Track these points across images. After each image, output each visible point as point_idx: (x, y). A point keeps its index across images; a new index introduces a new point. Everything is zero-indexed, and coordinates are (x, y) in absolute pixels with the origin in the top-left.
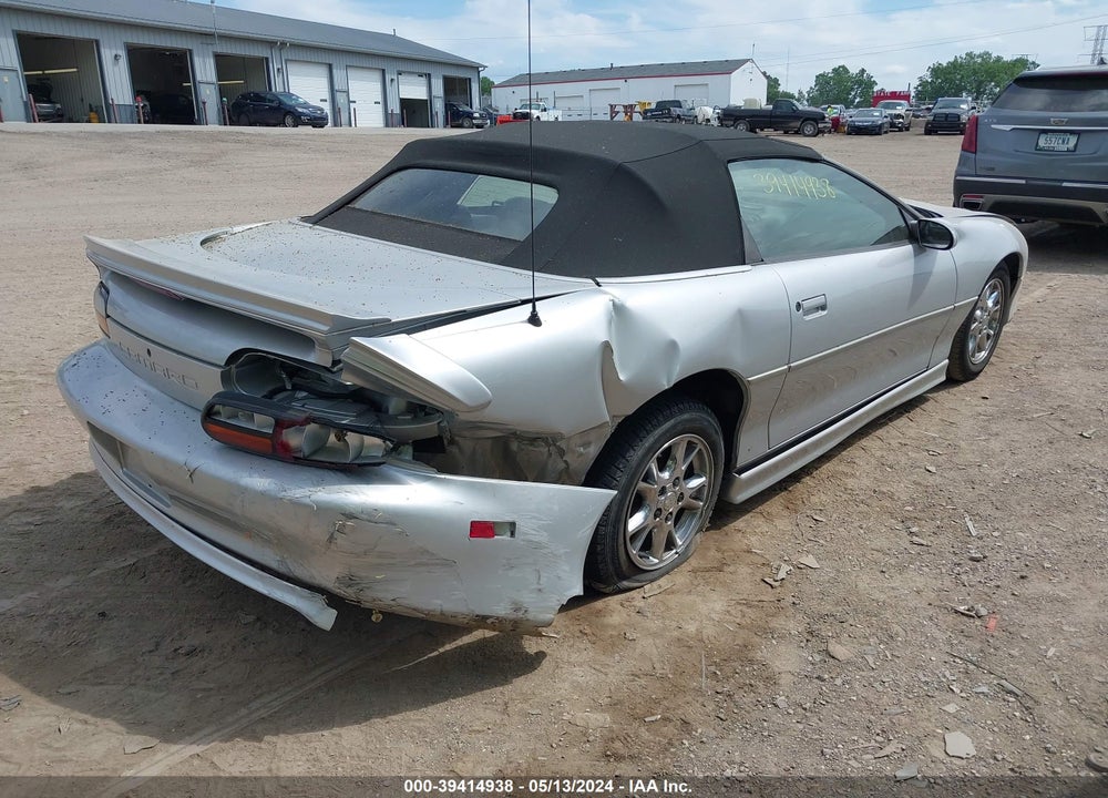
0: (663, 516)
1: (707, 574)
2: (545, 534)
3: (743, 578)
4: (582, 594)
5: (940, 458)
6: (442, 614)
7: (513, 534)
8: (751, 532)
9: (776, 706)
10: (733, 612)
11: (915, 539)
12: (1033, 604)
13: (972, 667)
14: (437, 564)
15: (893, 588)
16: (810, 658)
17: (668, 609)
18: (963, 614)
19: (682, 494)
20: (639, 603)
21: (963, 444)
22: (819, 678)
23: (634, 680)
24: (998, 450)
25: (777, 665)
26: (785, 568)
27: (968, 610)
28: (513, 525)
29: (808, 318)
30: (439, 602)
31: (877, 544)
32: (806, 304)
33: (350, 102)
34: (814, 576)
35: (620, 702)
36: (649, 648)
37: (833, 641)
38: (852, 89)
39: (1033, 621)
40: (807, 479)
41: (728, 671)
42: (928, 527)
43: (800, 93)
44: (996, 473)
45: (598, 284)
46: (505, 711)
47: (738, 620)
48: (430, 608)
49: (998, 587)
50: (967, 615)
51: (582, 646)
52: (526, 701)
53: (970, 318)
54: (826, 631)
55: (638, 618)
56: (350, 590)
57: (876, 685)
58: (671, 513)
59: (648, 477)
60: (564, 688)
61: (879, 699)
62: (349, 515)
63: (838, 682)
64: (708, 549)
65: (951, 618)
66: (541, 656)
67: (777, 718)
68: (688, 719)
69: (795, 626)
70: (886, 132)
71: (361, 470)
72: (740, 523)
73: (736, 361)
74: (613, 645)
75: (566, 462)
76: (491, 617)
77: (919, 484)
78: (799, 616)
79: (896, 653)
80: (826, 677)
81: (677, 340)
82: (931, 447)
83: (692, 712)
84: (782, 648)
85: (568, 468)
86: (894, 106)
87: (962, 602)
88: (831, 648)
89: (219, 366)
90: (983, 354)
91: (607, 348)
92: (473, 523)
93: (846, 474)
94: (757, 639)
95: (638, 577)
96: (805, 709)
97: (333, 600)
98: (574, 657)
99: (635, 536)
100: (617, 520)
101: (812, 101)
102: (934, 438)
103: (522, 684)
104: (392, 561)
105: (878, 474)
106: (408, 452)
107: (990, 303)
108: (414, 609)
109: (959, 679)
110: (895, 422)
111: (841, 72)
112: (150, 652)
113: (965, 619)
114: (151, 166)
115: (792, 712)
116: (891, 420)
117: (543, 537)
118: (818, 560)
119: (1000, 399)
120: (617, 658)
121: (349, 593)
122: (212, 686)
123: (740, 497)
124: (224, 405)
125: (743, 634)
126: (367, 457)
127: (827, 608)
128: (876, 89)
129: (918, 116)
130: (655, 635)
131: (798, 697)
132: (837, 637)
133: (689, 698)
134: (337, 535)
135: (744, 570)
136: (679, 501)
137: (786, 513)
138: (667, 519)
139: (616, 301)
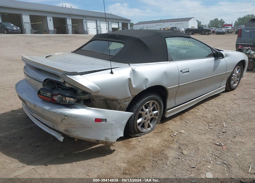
0: (147, 120)
1: (157, 134)
2: (114, 122)
3: (166, 135)
4: (123, 136)
5: (220, 109)
6: (88, 139)
7: (106, 122)
8: (170, 125)
9: (167, 164)
10: (161, 142)
11: (210, 127)
12: (236, 143)
13: (217, 157)
14: (87, 128)
15: (201, 138)
16: (178, 154)
17: (146, 141)
18: (218, 145)
19: (152, 114)
20: (140, 140)
21: (227, 105)
22: (178, 158)
23: (134, 157)
24: (235, 107)
25: (169, 155)
26: (176, 133)
27: (219, 144)
28: (106, 119)
29: (184, 74)
30: (88, 136)
31: (200, 128)
32: (183, 71)
33: (101, 29)
34: (183, 135)
35: (130, 162)
36: (140, 150)
37: (184, 150)
38: (219, 24)
39: (235, 147)
40: (187, 113)
41: (157, 156)
42: (214, 124)
43: (206, 25)
44: (234, 112)
45: (130, 65)
46: (103, 162)
47: (162, 144)
48: (86, 138)
49: (228, 139)
50: (219, 145)
51: (124, 149)
52: (108, 160)
53: (231, 76)
54: (183, 148)
55: (139, 143)
56: (66, 133)
57: (192, 160)
58: (149, 119)
59: (142, 110)
60: (118, 158)
61: (192, 164)
62: (66, 116)
63: (183, 159)
64: (159, 128)
65: (215, 146)
66: (114, 150)
67: (166, 167)
68: (145, 166)
69: (175, 146)
70: (226, 34)
71: (70, 106)
72: (168, 122)
73: (164, 84)
74: (132, 149)
75: (121, 106)
76: (100, 140)
77: (214, 114)
78: (177, 144)
79: (199, 153)
80: (180, 158)
81: (147, 78)
82: (219, 106)
83: (146, 165)
84: (171, 151)
85: (121, 107)
86: (228, 27)
87: (218, 142)
88: (183, 152)
89: (42, 83)
90: (236, 84)
91: (130, 80)
92: (96, 119)
93: (196, 112)
94: (166, 149)
95: (140, 134)
96: (173, 165)
97: (63, 135)
98: (122, 151)
99: (139, 124)
100: (134, 120)
101: (209, 27)
102: (220, 104)
103: (108, 156)
104: (76, 126)
105: (204, 112)
106: (82, 102)
107: (237, 72)
108: (81, 138)
109: (213, 160)
110: (211, 100)
111: (217, 20)
112: (29, 146)
113: (218, 146)
114: (55, 43)
115: (170, 166)
116: (210, 99)
117: (113, 123)
118: (185, 131)
119: (239, 95)
120: (132, 151)
121: (67, 133)
122: (40, 154)
123: (168, 116)
124: (42, 91)
125: (163, 147)
126: (71, 103)
127: (185, 142)
128: (225, 24)
129: (234, 30)
130: (142, 147)
131: (172, 163)
132: (185, 149)
133: (146, 162)
134: (63, 120)
135: (166, 133)
136: (151, 116)
137: (180, 120)
138: (148, 120)
139: (133, 69)
